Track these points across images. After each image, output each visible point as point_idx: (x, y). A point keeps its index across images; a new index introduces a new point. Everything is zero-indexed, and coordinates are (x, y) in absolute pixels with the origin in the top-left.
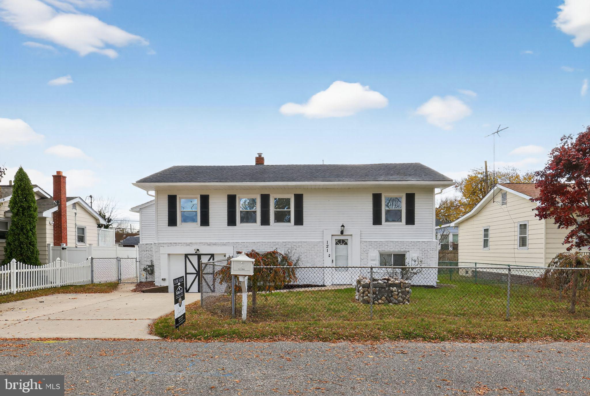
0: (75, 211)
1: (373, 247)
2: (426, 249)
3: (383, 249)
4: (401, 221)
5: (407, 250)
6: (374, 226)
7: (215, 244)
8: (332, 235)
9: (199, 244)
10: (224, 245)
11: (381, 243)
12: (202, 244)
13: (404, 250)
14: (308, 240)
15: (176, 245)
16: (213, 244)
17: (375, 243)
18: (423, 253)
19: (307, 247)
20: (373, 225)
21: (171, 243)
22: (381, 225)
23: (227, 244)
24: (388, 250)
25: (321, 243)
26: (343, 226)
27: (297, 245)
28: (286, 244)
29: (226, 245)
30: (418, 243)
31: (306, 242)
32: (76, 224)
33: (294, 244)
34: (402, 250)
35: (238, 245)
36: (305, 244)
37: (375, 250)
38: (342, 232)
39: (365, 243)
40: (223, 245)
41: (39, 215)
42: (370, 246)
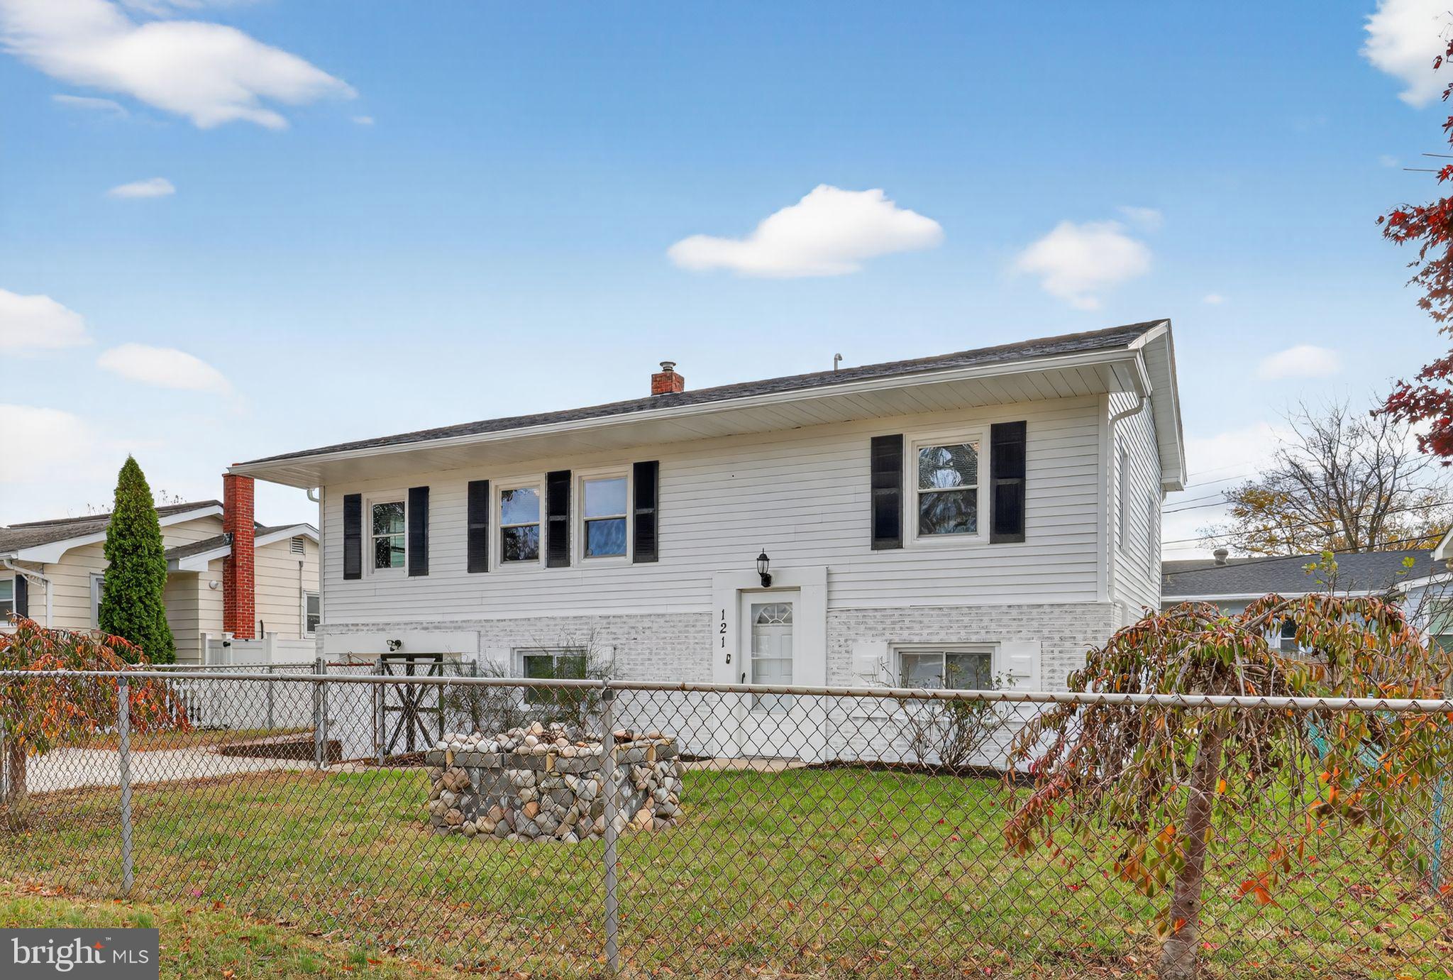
0: (299, 557)
1: (870, 629)
2: (1067, 633)
3: (905, 635)
4: (975, 531)
5: (994, 638)
6: (876, 552)
7: (438, 627)
8: (741, 591)
9: (403, 627)
10: (459, 627)
11: (897, 613)
12: (410, 626)
13: (983, 636)
14: (671, 610)
15: (357, 630)
16: (433, 625)
17: (878, 614)
18: (1056, 650)
19: (665, 632)
20: (872, 549)
21: (347, 625)
22: (902, 547)
23: (464, 624)
24: (925, 638)
25: (706, 618)
26: (763, 558)
27: (640, 626)
28: (609, 623)
29: (463, 628)
30: (1035, 611)
31: (663, 615)
32: (301, 588)
33: (632, 622)
34: (974, 638)
35: (491, 627)
36: (662, 620)
37: (878, 640)
38: (766, 580)
39: (844, 615)
40: (455, 628)
41: (173, 568)
42: (863, 626)
